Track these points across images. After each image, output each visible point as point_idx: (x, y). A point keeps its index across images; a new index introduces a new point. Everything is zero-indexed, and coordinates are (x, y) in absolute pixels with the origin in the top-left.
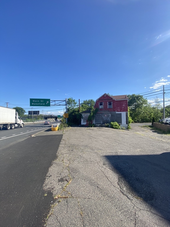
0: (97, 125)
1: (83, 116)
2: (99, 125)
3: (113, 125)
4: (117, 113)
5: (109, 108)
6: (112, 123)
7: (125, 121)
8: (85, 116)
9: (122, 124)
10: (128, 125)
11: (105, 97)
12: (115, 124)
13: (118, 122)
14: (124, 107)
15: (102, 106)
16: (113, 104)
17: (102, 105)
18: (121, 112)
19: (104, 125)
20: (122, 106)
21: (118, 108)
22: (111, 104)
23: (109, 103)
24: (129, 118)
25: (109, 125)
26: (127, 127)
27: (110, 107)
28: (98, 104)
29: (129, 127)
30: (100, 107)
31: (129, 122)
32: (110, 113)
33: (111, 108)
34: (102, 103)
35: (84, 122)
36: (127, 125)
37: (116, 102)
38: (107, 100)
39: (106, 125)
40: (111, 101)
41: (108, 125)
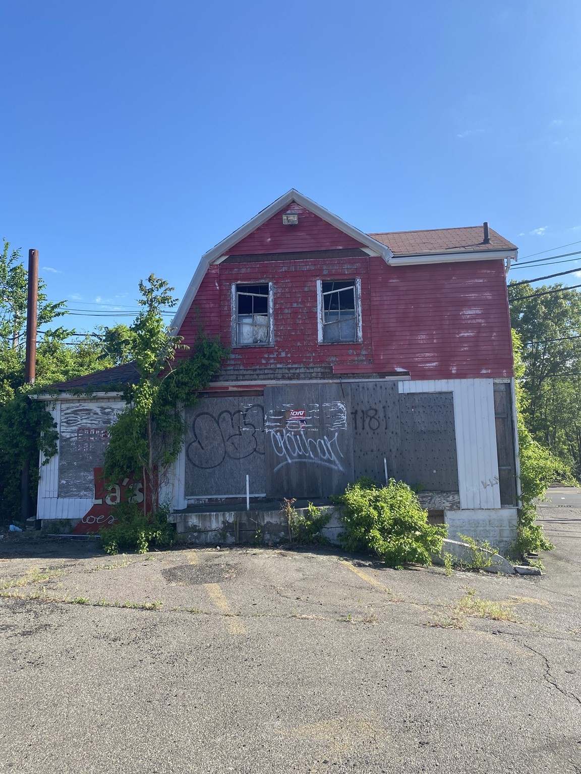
0: (194, 520)
1: (66, 432)
2: (215, 522)
3: (368, 523)
4: (408, 386)
5: (332, 345)
6: (356, 496)
7: (492, 470)
8: (84, 422)
9: (456, 506)
10: (521, 513)
11: (292, 228)
12: (387, 514)
13: (417, 488)
14: (478, 327)
15: (260, 318)
16: (366, 297)
17: (261, 307)
18: (448, 375)
19: (270, 519)
20: (457, 323)
21: (422, 337)
22: (347, 301)
23: (326, 287)
24: (523, 439)
25: (326, 519)
26: (507, 535)
27: (341, 331)
28: (222, 297)
29: (526, 533)
30: (247, 330)
31: (531, 488)
32: (342, 394)
33: (355, 346)
34: (265, 290)
35: (63, 492)
36: (509, 513)
37: (394, 281)
38: (307, 266)
39: (296, 516)
40: (347, 269)
41: (319, 524)
